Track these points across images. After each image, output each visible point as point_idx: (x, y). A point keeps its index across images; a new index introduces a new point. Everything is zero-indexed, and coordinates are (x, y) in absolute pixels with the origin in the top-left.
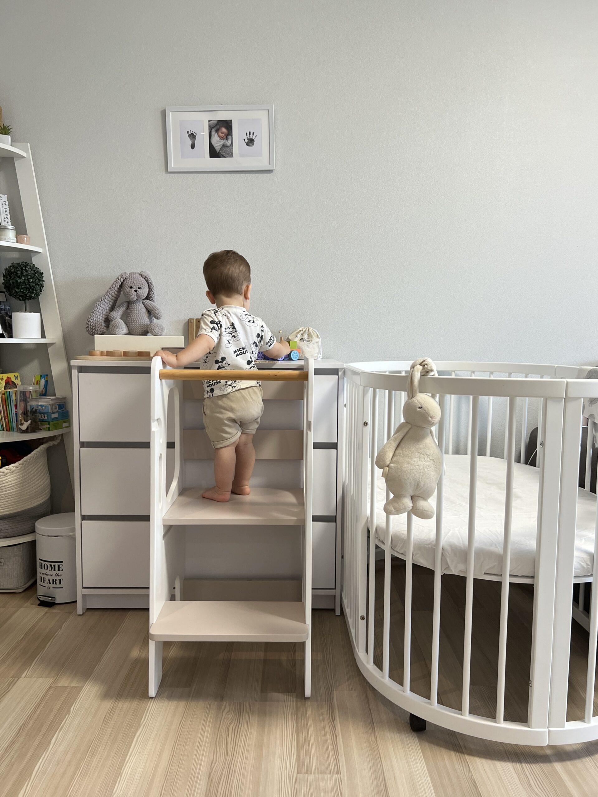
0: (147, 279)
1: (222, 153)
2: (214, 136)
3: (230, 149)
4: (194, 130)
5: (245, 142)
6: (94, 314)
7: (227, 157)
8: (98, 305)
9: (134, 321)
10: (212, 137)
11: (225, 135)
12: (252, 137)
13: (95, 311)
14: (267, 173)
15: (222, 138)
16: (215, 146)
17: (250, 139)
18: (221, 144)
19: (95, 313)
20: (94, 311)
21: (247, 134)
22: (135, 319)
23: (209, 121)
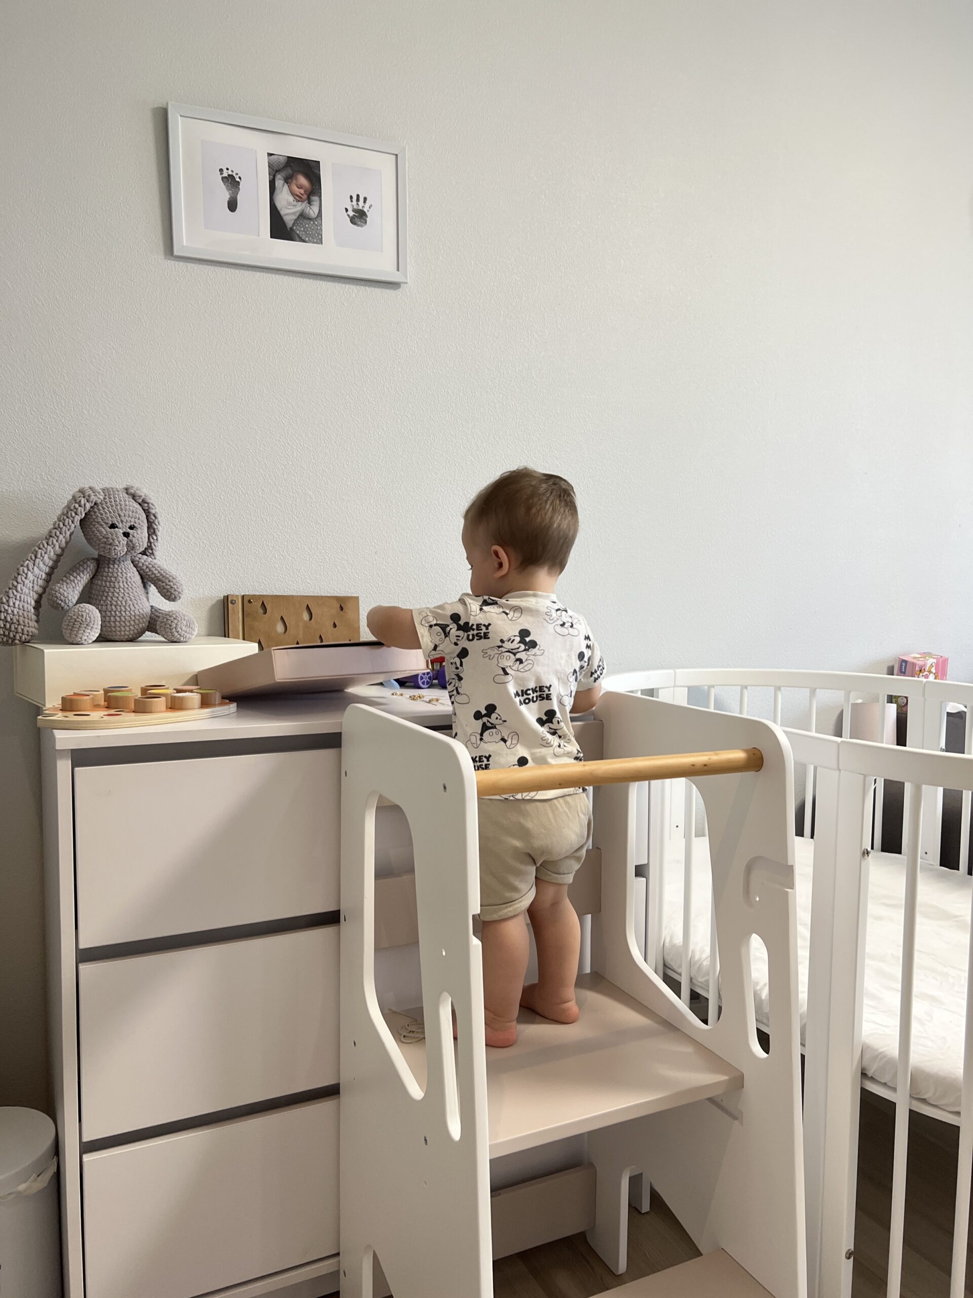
0: (146, 505)
1: (298, 232)
2: (282, 192)
3: (316, 225)
4: (236, 169)
5: (348, 215)
6: (15, 593)
7: (309, 241)
8: (28, 570)
9: (118, 607)
10: (277, 192)
11: (305, 192)
12: (363, 207)
13: (19, 585)
14: (390, 288)
15: (298, 198)
16: (282, 213)
17: (358, 209)
18: (297, 212)
19: (19, 589)
20: (15, 583)
21: (351, 197)
22: (121, 602)
23: (270, 155)
